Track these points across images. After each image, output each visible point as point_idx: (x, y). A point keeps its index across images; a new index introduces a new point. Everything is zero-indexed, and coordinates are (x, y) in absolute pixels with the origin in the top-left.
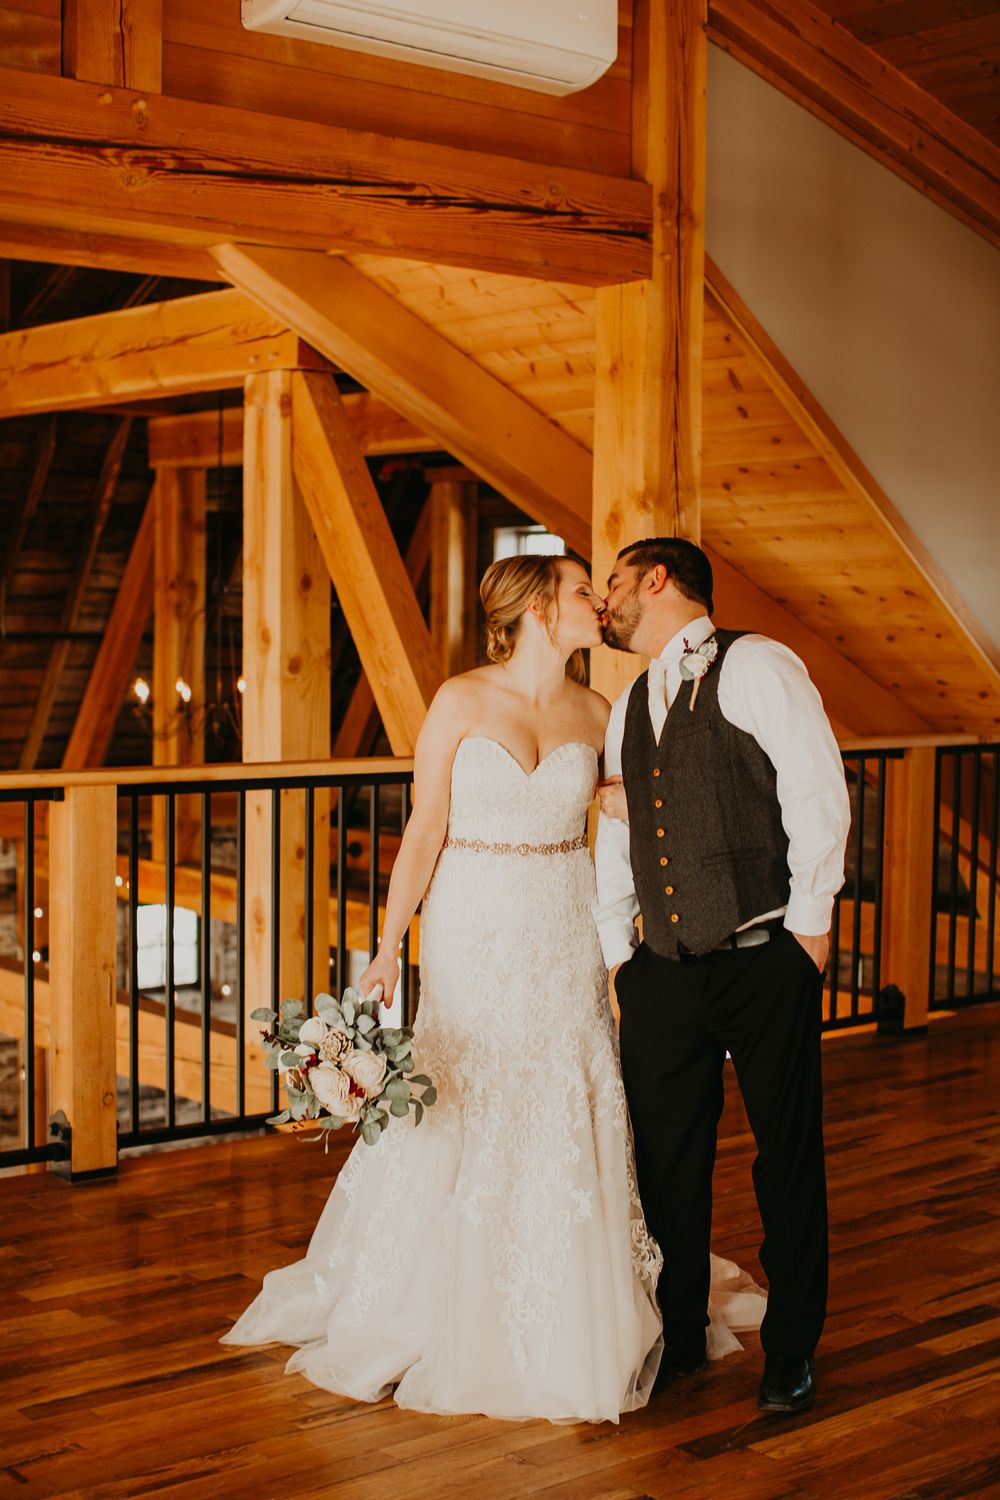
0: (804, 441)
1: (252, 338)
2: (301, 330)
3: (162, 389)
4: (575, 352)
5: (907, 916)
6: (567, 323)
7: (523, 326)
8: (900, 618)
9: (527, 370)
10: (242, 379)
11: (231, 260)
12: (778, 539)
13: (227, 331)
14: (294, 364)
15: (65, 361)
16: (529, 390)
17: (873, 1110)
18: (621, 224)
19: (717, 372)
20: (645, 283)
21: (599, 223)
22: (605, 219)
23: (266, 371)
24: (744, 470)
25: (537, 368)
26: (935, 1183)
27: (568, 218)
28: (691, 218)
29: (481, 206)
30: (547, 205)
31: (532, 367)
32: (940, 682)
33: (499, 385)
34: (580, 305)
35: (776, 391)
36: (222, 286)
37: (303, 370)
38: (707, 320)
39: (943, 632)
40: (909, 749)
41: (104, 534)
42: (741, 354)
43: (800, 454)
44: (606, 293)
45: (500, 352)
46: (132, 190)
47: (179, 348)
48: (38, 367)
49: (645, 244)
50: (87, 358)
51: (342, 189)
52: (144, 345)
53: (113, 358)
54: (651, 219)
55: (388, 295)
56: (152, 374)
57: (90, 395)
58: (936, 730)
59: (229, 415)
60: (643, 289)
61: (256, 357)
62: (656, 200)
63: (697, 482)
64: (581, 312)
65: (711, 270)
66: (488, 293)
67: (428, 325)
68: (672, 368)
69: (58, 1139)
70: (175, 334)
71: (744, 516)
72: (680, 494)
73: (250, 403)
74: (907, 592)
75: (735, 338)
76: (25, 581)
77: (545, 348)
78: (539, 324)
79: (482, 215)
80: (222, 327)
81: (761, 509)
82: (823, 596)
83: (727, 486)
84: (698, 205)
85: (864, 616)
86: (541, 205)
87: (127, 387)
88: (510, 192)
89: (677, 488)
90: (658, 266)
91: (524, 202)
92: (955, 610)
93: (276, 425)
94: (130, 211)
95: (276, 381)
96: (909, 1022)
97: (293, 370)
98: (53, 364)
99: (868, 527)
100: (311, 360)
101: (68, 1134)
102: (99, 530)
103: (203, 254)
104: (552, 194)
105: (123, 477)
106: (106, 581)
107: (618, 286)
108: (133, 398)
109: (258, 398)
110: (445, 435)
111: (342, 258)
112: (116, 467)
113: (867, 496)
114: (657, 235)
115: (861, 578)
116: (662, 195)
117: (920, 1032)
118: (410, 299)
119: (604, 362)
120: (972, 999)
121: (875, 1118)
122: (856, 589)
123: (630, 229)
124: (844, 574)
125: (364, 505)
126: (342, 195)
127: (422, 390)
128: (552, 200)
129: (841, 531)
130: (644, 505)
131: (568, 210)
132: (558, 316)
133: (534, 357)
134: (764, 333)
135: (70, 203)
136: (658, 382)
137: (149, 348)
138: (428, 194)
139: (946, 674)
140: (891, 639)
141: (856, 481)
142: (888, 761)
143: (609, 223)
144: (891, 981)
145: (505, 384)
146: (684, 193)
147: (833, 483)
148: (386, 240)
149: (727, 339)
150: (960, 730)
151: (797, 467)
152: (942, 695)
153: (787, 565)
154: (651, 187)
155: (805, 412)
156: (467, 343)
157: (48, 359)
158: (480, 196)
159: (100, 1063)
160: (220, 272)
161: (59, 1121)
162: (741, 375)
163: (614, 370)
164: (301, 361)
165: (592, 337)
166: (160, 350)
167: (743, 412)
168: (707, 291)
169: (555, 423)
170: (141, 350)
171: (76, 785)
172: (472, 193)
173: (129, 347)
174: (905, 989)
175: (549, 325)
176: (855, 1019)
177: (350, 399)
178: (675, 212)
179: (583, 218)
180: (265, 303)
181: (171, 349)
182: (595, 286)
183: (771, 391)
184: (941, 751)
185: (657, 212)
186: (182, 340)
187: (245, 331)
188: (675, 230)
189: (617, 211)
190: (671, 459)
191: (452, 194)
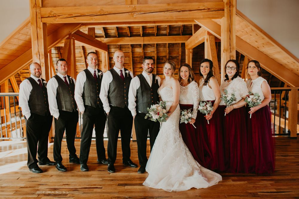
2: (207, 29)
12: (274, 55)
14: (207, 34)
18: (218, 9)
20: (223, 18)
21: (213, 10)
24: (263, 44)
27: (207, 10)
28: (233, 6)
29: (190, 11)
40: (292, 89)
49: (223, 11)
51: (166, 12)
54: (224, 7)
62: (225, 4)
68: (229, 30)
81: (269, 50)
84: (234, 3)
85: (292, 67)
86: (202, 9)
88: (196, 8)
89: (230, 49)
90: (226, 14)
91: (198, 9)
100: (209, 34)
104: (204, 7)
114: (225, 9)
116: (227, 4)
122: (288, 62)
123: (220, 9)
124: (285, 60)
129: (279, 53)
130: (224, 52)
131: (207, 8)
134: (252, 22)
136: (226, 33)
138: (181, 10)
140: (297, 70)
142: (288, 91)
143: (215, 9)
146: (231, 2)
154: (224, 2)
158: (190, 9)
178: (229, 5)
179: (210, 9)
185: (225, 6)
188: (229, 9)
189: (217, 7)
190: (229, 44)
191: (185, 10)
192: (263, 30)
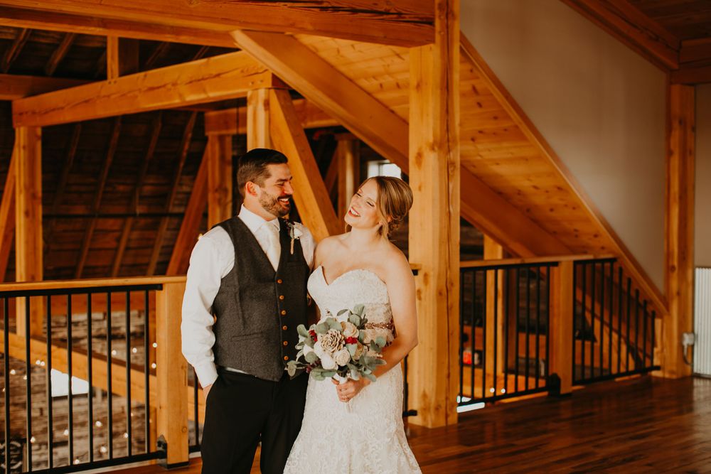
0: (507, 117)
1: (250, 74)
2: (274, 70)
3: (209, 98)
4: (401, 78)
5: (561, 341)
6: (396, 64)
7: (376, 66)
8: (555, 200)
9: (379, 86)
10: (246, 93)
11: (240, 38)
12: (498, 164)
13: (238, 71)
14: (270, 86)
15: (164, 86)
16: (380, 96)
17: (545, 432)
18: (420, 18)
19: (467, 86)
20: (432, 45)
21: (410, 18)
22: (413, 16)
23: (257, 89)
24: (481, 132)
25: (383, 86)
26: (574, 466)
27: (395, 16)
28: (453, 15)
29: (354, 11)
30: (385, 10)
31: (381, 85)
32: (576, 230)
33: (366, 95)
34: (403, 56)
35: (495, 94)
36: (238, 50)
37: (275, 89)
38: (461, 62)
39: (576, 206)
40: (561, 262)
41: (184, 167)
42: (478, 78)
43: (506, 124)
44: (414, 50)
45: (366, 79)
46: (192, 6)
47: (217, 79)
48: (152, 89)
49: (432, 27)
50: (174, 84)
51: (289, 4)
52: (200, 78)
53: (187, 84)
54: (434, 15)
55: (313, 53)
56: (204, 91)
57: (175, 102)
58: (574, 252)
59: (241, 110)
60: (431, 48)
61: (253, 83)
62: (436, 7)
63: (458, 138)
64: (403, 59)
65: (463, 39)
66: (361, 52)
67: (332, 67)
68: (445, 84)
69: (161, 449)
70: (214, 73)
71: (481, 153)
72: (450, 144)
73: (250, 104)
74: (560, 188)
75: (475, 71)
76: (147, 189)
77: (387, 76)
78: (384, 66)
79: (355, 15)
80: (236, 69)
81: (489, 150)
82: (519, 191)
83: (473, 140)
84: (456, 8)
85: (539, 200)
86: (382, 10)
87: (193, 97)
88: (368, 4)
89: (448, 141)
90: (438, 38)
91: (375, 9)
92: (581, 195)
93: (262, 115)
94: (191, 16)
95: (262, 93)
96: (563, 390)
97: (269, 89)
98: (158, 88)
99: (539, 158)
100: (278, 83)
101: (165, 446)
102: (182, 164)
103: (227, 35)
104: (387, 5)
105: (193, 140)
106: (185, 189)
107: (419, 48)
108: (196, 103)
109: (253, 102)
110: (342, 118)
111: (292, 36)
112: (190, 135)
113: (538, 143)
114: (437, 23)
115: (537, 182)
116: (440, 5)
117: (568, 395)
118: (323, 54)
119: (414, 82)
120: (593, 380)
121: (545, 436)
122: (535, 187)
123: (424, 20)
124: (529, 180)
125: (303, 151)
126: (289, 7)
127: (330, 96)
128: (388, 7)
129: (527, 160)
130: (433, 149)
131: (395, 12)
132: (392, 61)
133: (382, 81)
134: (488, 68)
135: (163, 13)
136: (439, 92)
137: (203, 79)
138: (330, 6)
139: (578, 226)
140: (552, 210)
141: (533, 136)
142: (551, 268)
143: (415, 18)
144: (554, 371)
145: (369, 94)
146: (450, 3)
147: (523, 138)
148: (310, 27)
149: (471, 71)
150: (585, 253)
151: (506, 130)
152: (576, 236)
153: (502, 176)
154: (434, 1)
155: (508, 104)
156: (351, 75)
157: (156, 85)
158: (354, 6)
159: (180, 412)
160: (236, 44)
161: (162, 440)
162: (478, 87)
163: (418, 86)
164: (273, 83)
165: (407, 71)
166: (208, 80)
167: (480, 105)
168: (461, 48)
169: (393, 112)
170: (199, 80)
171: (168, 283)
172: (351, 5)
173: (194, 79)
174: (560, 375)
175: (388, 66)
176: (537, 390)
177: (297, 102)
178: (445, 12)
179: (403, 16)
180: (256, 57)
181: (214, 80)
182: (409, 47)
183: (492, 95)
184: (576, 263)
185: (437, 12)
186: (218, 75)
187: (248, 70)
188: (446, 21)
189: (418, 12)
190: (445, 127)
191: (341, 6)
192: (508, 93)
